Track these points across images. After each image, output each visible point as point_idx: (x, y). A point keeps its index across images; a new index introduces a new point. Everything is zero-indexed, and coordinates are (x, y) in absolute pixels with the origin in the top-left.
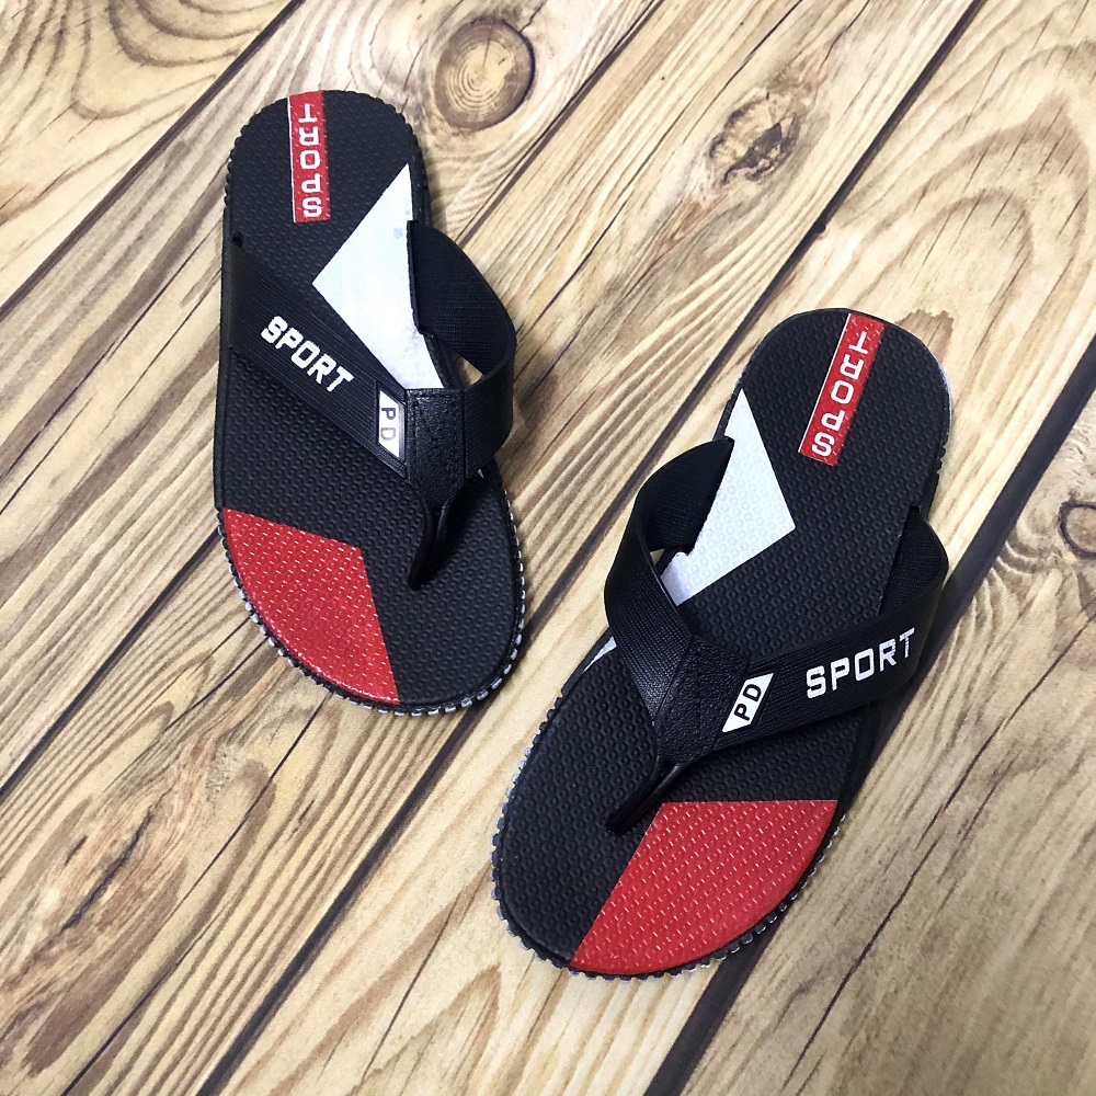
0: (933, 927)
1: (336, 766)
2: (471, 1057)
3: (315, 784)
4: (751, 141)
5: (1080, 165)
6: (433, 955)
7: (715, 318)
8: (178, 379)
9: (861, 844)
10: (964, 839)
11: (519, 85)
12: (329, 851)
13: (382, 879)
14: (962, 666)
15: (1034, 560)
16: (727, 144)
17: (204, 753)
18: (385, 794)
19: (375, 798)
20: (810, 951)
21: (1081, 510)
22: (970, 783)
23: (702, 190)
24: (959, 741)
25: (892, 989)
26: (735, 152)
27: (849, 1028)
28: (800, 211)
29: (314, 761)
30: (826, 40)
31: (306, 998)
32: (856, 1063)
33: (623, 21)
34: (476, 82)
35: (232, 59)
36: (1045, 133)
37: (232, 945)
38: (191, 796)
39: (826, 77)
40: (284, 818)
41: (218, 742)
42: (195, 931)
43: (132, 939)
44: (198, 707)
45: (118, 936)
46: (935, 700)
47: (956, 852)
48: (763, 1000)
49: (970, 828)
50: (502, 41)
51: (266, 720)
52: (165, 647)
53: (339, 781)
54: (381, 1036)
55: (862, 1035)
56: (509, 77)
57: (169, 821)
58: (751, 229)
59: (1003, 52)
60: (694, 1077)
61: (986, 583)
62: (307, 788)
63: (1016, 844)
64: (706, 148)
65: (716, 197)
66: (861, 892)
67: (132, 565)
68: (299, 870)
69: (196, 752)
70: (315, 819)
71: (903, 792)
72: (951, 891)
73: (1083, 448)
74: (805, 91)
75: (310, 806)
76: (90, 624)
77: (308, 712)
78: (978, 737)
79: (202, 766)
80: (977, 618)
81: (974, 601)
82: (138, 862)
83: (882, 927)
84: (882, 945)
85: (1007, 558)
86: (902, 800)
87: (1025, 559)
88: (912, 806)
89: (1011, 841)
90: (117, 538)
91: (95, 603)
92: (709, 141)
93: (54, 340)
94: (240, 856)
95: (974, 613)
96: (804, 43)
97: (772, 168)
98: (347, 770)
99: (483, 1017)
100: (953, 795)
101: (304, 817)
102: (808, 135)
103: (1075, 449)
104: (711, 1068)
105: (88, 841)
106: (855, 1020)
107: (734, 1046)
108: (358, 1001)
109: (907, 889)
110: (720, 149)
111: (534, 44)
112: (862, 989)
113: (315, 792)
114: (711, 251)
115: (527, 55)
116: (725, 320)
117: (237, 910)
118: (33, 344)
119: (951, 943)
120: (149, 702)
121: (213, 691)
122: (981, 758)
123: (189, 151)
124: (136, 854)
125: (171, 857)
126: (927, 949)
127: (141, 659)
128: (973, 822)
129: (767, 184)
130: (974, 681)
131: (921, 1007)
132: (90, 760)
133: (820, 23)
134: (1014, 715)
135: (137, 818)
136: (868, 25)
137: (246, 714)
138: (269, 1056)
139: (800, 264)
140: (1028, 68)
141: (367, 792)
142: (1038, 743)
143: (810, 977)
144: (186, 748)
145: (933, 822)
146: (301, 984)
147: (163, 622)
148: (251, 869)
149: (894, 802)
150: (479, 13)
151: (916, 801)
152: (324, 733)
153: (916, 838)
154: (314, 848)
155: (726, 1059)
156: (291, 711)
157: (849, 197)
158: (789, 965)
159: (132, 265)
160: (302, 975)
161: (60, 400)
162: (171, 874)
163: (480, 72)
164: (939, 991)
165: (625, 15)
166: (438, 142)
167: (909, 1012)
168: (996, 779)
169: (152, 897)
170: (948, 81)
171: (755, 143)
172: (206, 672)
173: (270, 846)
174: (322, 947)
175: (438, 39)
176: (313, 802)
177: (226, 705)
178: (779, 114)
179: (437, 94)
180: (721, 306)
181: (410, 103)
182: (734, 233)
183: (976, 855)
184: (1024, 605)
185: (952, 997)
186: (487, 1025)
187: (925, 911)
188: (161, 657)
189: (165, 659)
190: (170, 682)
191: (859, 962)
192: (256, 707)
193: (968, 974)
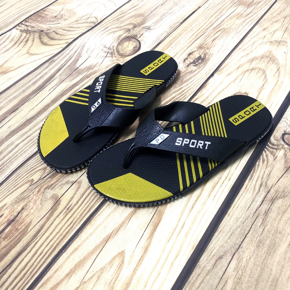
0: (259, 240)
1: (79, 196)
2: (115, 278)
3: (73, 200)
4: (194, 59)
5: (277, 62)
6: (105, 247)
7: (186, 94)
8: (46, 106)
9: (235, 217)
10: (265, 216)
11: (137, 49)
12: (75, 218)
13: (90, 225)
14: (260, 171)
15: (276, 147)
16: (188, 59)
17: (41, 192)
18: (93, 203)
19: (90, 204)
20: (222, 246)
21: (288, 135)
22: (265, 201)
23: (182, 68)
24: (261, 190)
25: (248, 258)
26: (190, 61)
27: (236, 269)
28: (207, 72)
29: (73, 194)
30: (211, 40)
31: (64, 259)
32: (239, 281)
33: (162, 37)
34: (126, 48)
35: (67, 44)
36: (267, 57)
37: (43, 244)
38: (36, 203)
39: (212, 47)
40: (62, 209)
41: (45, 189)
42: (32, 240)
43: (13, 242)
44: (41, 180)
45: (9, 241)
46: (253, 180)
47: (264, 219)
48: (208, 261)
49: (267, 213)
50: (133, 41)
51: (60, 184)
52: (34, 166)
53: (80, 199)
54: (87, 271)
55: (240, 272)
56: (134, 47)
57: (29, 209)
58: (195, 75)
59: (255, 42)
60: (186, 284)
61: (264, 152)
62: (70, 201)
63: (281, 217)
64: (183, 60)
65: (185, 69)
66: (236, 230)
67: (27, 146)
68: (66, 223)
69: (38, 191)
70: (71, 210)
71: (246, 203)
72: (264, 230)
73: (286, 121)
74: (207, 49)
75: (71, 206)
76: (13, 160)
77: (72, 182)
78: (266, 189)
79: (40, 195)
80: (262, 160)
81: (261, 156)
82: (18, 221)
83: (244, 240)
84: (244, 245)
85: (269, 146)
86: (246, 206)
87: (274, 147)
88: (249, 207)
89: (280, 217)
90: (24, 140)
91: (16, 155)
92: (184, 59)
93: (14, 98)
94: (48, 219)
95: (261, 159)
96: (206, 40)
97: (200, 64)
98: (82, 197)
99: (119, 265)
100: (261, 204)
101: (68, 209)
102: (208, 57)
103: (284, 121)
104: (192, 282)
105: (4, 215)
106: (237, 267)
107: (199, 275)
108: (80, 260)
109: (250, 229)
110: (186, 60)
111: (140, 41)
112: (239, 258)
113: (72, 202)
114: (185, 80)
115: (139, 44)
116: (189, 94)
117: (46, 234)
118: (9, 98)
119: (265, 245)
120: (27, 179)
121: (46, 176)
122: (268, 195)
123: (55, 61)
124: (18, 218)
125: (28, 219)
126: (258, 246)
127: (26, 168)
128: (268, 212)
129: (198, 67)
130: (263, 175)
131: (258, 263)
132: (8, 194)
133: (210, 37)
134: (276, 184)
135: (19, 209)
136: (222, 37)
137: (54, 182)
138: (51, 277)
139: (208, 82)
140: (261, 45)
141: (87, 202)
142: (284, 191)
143: (222, 254)
144: (36, 190)
145: (256, 211)
146: (63, 255)
147: (34, 160)
148: (51, 223)
149: (244, 206)
150: (127, 36)
151: (250, 205)
152: (76, 187)
153: (251, 215)
154: (71, 217)
155: (197, 279)
156: (67, 182)
157: (219, 69)
158: (215, 250)
159: (37, 83)
160: (64, 253)
161: (14, 110)
162: (27, 224)
163: (127, 46)
164: (263, 258)
165: (162, 36)
166: (116, 59)
167: (254, 265)
168: (273, 201)
169: (20, 230)
170: (242, 47)
171: (195, 60)
172: (44, 172)
173: (57, 217)
174: (70, 245)
175: (117, 41)
176: (71, 205)
177: (49, 180)
178: (201, 54)
179: (116, 50)
180: (188, 91)
181: (110, 52)
182: (191, 76)
183: (269, 220)
184: (275, 157)
185: (267, 260)
186: (120, 268)
187: (256, 235)
188: (32, 168)
189: (33, 168)
190: (33, 174)
191: (237, 250)
192: (58, 180)
193: (272, 254)
